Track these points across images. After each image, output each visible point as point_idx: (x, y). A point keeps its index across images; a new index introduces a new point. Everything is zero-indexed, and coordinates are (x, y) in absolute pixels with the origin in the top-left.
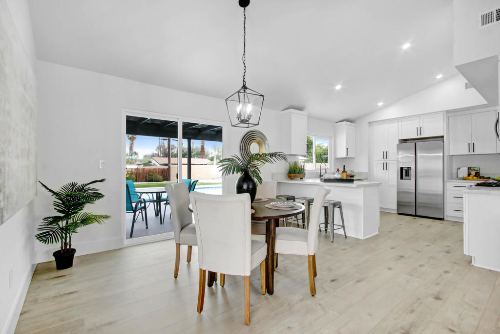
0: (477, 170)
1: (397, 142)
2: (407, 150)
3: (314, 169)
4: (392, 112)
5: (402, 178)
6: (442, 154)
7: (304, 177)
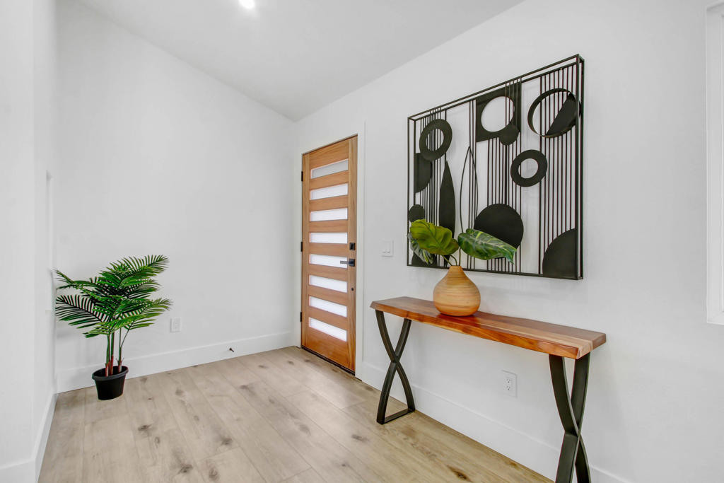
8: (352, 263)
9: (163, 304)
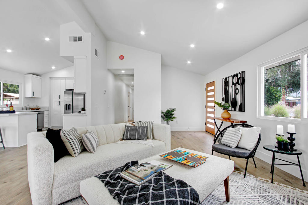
1: (65, 90)
2: (69, 94)
5: (66, 110)
8: (215, 110)
9: (175, 118)
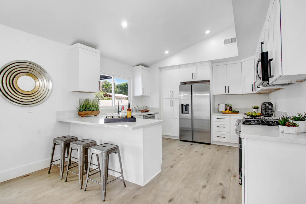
0: (230, 106)
1: (179, 84)
3: (113, 105)
4: (176, 60)
5: (182, 113)
6: (209, 95)
7: (99, 114)
